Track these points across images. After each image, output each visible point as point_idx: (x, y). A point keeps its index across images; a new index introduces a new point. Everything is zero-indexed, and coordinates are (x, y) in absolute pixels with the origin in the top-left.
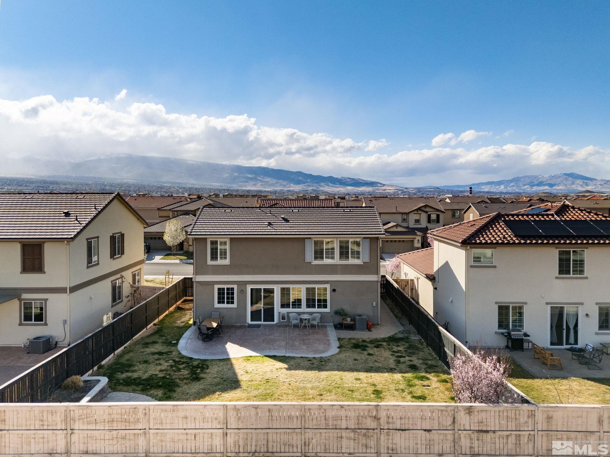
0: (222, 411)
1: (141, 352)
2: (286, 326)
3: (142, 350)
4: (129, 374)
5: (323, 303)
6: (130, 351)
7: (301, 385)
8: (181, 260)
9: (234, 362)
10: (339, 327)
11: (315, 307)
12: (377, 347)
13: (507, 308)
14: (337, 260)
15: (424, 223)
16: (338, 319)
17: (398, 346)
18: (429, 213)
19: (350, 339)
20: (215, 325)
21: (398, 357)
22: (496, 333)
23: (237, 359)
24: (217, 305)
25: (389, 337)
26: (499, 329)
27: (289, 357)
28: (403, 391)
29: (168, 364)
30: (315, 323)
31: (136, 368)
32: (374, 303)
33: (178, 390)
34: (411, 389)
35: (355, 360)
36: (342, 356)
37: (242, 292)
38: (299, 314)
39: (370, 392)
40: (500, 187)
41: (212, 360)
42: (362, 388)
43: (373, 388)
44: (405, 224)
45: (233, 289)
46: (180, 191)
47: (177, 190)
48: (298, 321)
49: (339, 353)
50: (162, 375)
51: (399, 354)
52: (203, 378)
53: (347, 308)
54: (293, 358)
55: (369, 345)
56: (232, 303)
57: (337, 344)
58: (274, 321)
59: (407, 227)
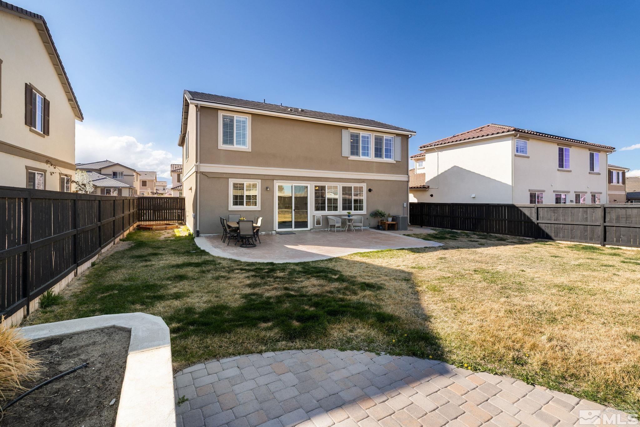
2: (324, 231)
5: (358, 205)
10: (381, 228)
11: (351, 209)
14: (372, 158)
24: (232, 207)
32: (405, 204)
37: (268, 190)
38: (336, 216)
45: (255, 185)
56: (255, 204)
57: (415, 238)
58: (307, 227)
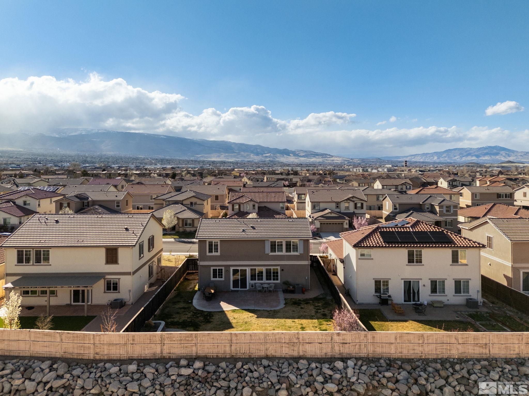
0: (229, 336)
1: (173, 307)
2: (254, 291)
3: (174, 306)
4: (172, 320)
5: (276, 277)
6: (167, 307)
7: (264, 324)
8: (174, 239)
9: (226, 312)
10: (285, 291)
11: (271, 280)
12: (307, 303)
13: (380, 282)
14: (284, 253)
15: (352, 209)
16: (285, 287)
17: (318, 303)
18: (355, 202)
19: (291, 299)
20: (213, 291)
21: (317, 309)
22: (374, 295)
23: (228, 311)
24: (212, 279)
25: (314, 298)
26: (375, 293)
27: (256, 310)
28: (316, 327)
29: (190, 314)
30: (271, 289)
31: (174, 316)
32: (306, 277)
33: (201, 327)
34: (320, 326)
35: (293, 311)
36: (286, 309)
37: (228, 271)
38: (262, 284)
39: (299, 328)
40: (434, 158)
41: (214, 312)
42: (295, 326)
43: (301, 326)
44: (338, 210)
45: (222, 270)
46: (153, 162)
47: (150, 161)
48: (261, 288)
49: (284, 308)
50: (190, 320)
51: (318, 308)
52: (212, 322)
53: (290, 280)
54: (259, 310)
55: (302, 303)
56: (222, 277)
57: (284, 302)
58: (246, 288)
59: (340, 212)
